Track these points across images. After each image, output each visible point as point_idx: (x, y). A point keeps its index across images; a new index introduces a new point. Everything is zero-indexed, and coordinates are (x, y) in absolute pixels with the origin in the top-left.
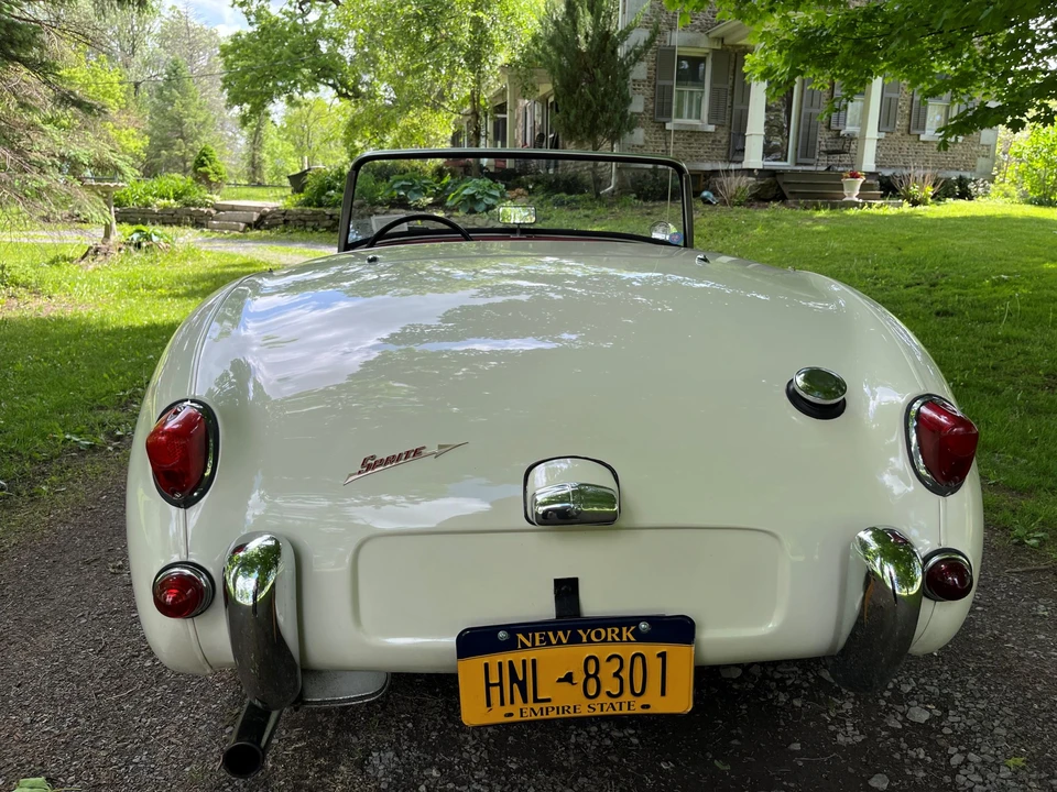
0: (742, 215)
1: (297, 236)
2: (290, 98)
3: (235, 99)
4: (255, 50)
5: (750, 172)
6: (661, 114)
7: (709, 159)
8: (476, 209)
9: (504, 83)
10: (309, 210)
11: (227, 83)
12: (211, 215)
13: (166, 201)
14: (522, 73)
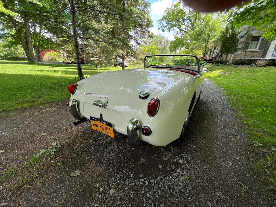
0: (261, 68)
2: (179, 49)
3: (170, 50)
5: (266, 60)
6: (246, 48)
7: (257, 57)
10: (175, 66)
11: (170, 48)
13: (157, 64)
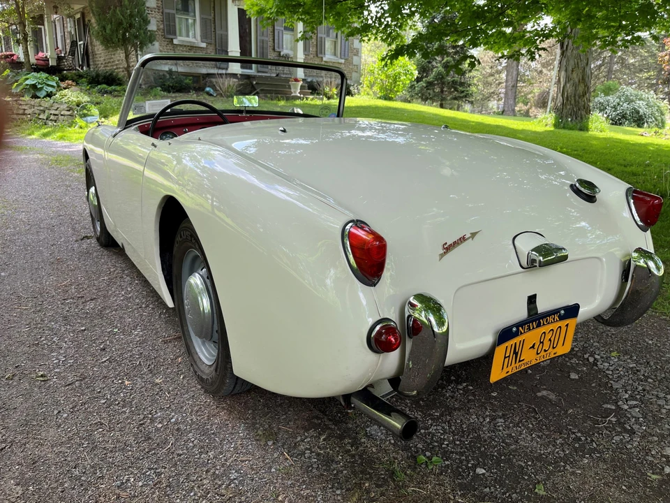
5: (234, 75)
6: (169, 33)
8: (38, 94)
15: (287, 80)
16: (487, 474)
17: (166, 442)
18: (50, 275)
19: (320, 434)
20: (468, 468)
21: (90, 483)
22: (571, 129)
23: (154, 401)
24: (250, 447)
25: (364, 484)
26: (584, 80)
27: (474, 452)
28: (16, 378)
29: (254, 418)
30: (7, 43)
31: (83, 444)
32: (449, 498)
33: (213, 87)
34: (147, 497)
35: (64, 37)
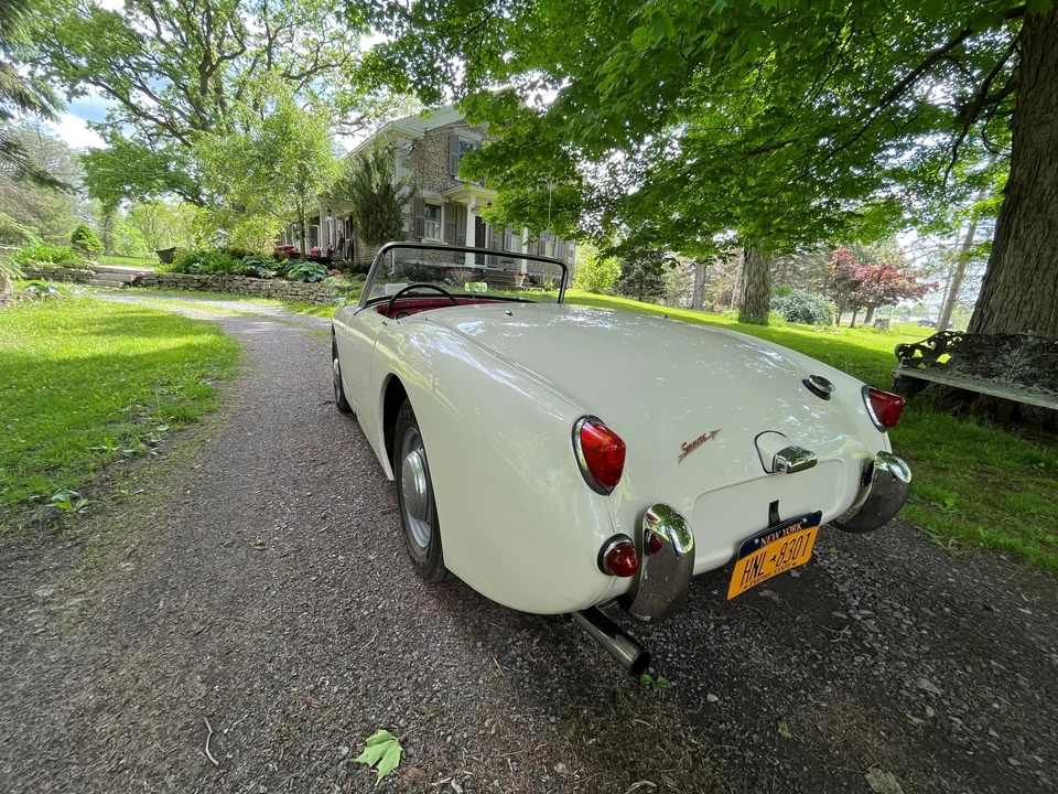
1: (171, 292)
4: (113, 162)
5: (469, 269)
6: (419, 234)
8: (310, 279)
9: (318, 206)
10: (179, 275)
12: (91, 275)
13: (45, 263)
14: (331, 201)
15: (512, 274)
16: (720, 703)
17: (369, 634)
18: (290, 436)
19: (533, 636)
20: (698, 692)
21: (282, 684)
22: (753, 323)
23: (364, 582)
24: (457, 648)
25: (582, 709)
26: (765, 283)
27: (702, 669)
28: (235, 546)
29: (464, 610)
30: (289, 238)
31: (285, 630)
32: (680, 736)
33: (451, 278)
34: (340, 709)
35: (335, 235)
